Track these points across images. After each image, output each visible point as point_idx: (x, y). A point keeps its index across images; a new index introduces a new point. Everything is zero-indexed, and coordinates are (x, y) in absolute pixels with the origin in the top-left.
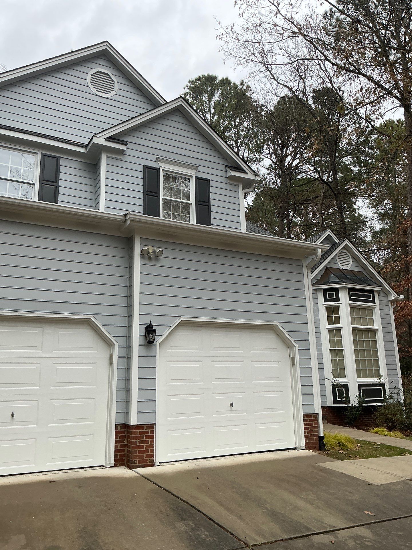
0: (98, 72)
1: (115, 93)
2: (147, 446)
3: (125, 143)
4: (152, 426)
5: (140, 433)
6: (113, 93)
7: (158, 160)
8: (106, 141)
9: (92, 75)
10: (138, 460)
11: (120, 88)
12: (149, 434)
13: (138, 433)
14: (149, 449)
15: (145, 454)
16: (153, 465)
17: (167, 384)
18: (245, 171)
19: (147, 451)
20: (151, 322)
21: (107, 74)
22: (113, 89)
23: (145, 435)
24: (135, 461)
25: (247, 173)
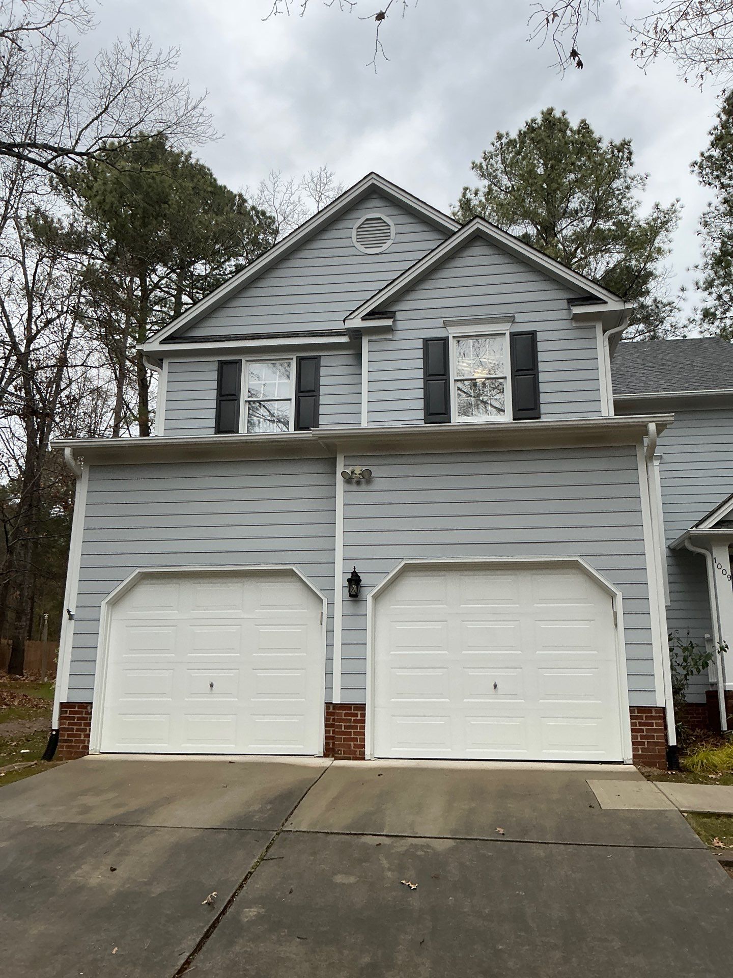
0: (367, 220)
1: (392, 242)
2: (356, 733)
3: (391, 315)
4: (362, 707)
5: (346, 715)
6: (389, 242)
7: (446, 325)
8: (364, 321)
9: (357, 229)
10: (343, 749)
11: (399, 232)
12: (359, 718)
13: (343, 715)
14: (358, 737)
15: (352, 743)
16: (364, 759)
17: (392, 653)
18: (602, 299)
19: (356, 740)
20: (355, 568)
21: (380, 219)
22: (388, 237)
23: (353, 718)
24: (339, 750)
25: (606, 303)
